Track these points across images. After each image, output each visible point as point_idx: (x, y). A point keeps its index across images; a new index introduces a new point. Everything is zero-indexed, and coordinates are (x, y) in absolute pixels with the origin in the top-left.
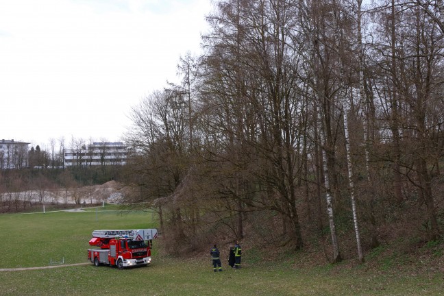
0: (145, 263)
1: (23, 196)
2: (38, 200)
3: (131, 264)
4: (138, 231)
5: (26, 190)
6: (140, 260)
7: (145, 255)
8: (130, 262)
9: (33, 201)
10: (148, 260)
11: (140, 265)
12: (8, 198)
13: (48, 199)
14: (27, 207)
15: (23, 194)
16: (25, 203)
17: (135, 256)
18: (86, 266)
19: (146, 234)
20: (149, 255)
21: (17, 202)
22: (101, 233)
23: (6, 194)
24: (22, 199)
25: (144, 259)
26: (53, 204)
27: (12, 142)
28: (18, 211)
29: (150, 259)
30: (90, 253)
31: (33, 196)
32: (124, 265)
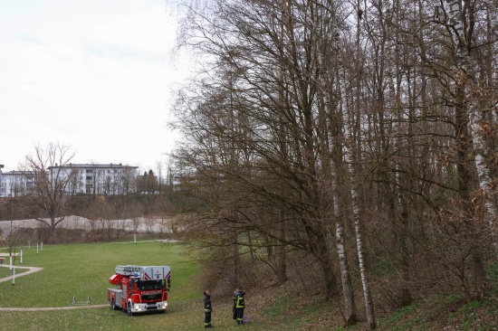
0: (158, 308)
1: (117, 224)
2: (132, 229)
3: (140, 310)
4: (145, 267)
5: (119, 217)
6: (153, 305)
7: (159, 298)
8: (138, 307)
9: (127, 229)
10: (164, 305)
11: (152, 312)
12: (101, 226)
13: (143, 228)
14: (121, 236)
15: (116, 221)
16: (119, 231)
17: (145, 299)
18: (103, 309)
19: (155, 272)
20: (165, 299)
21: (110, 230)
22: (120, 270)
23: (99, 221)
24: (115, 227)
25: (158, 303)
26: (148, 232)
27: (120, 166)
28: (110, 240)
29: (166, 304)
30: (109, 292)
31: (127, 224)
32: (133, 310)
